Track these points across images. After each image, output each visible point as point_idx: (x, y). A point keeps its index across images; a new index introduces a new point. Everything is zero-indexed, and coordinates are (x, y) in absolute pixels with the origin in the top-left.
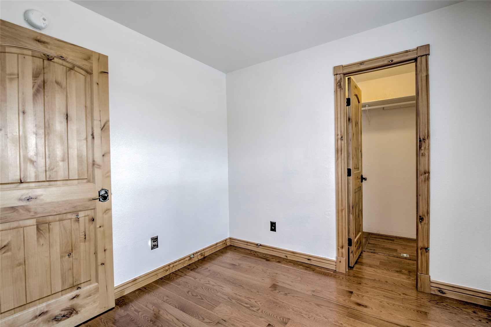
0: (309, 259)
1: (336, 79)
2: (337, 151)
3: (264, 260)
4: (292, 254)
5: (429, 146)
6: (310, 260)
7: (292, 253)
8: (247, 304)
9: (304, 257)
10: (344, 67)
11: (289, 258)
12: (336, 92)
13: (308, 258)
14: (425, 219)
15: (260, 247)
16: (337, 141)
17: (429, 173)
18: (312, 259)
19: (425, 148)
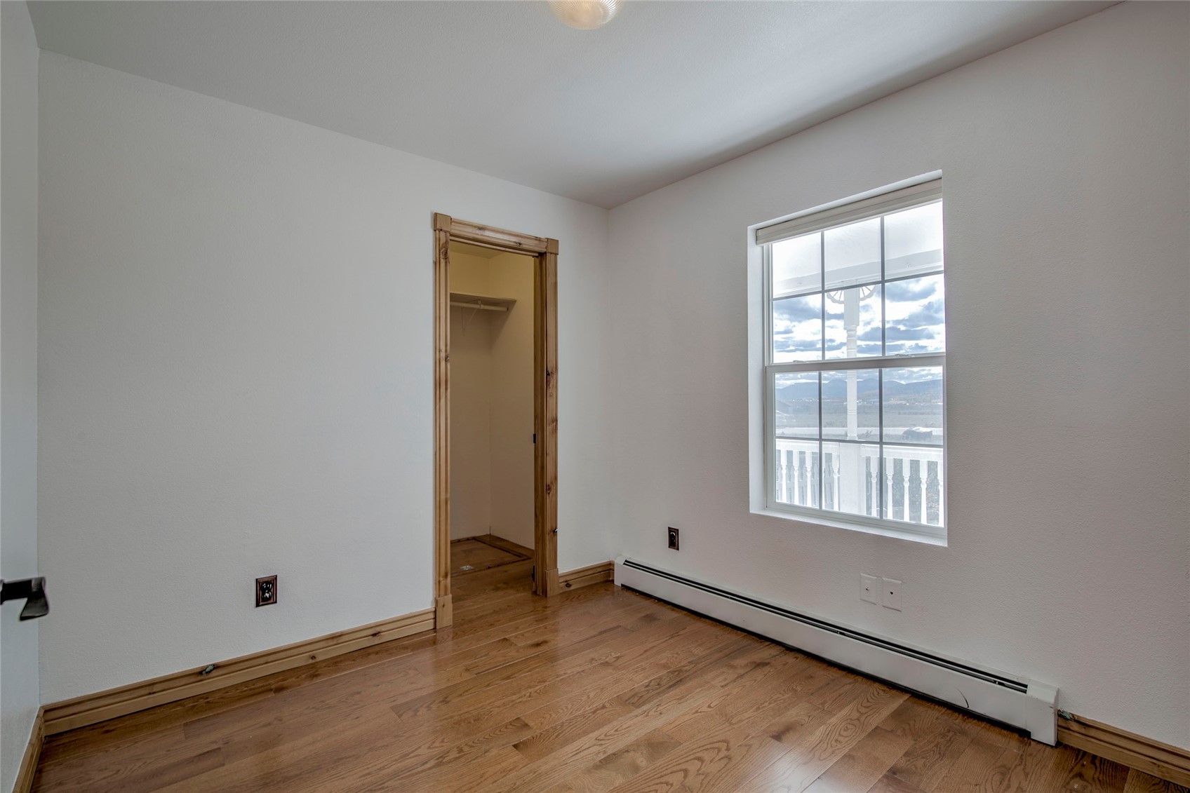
0: (374, 635)
1: (437, 240)
2: (437, 385)
3: (272, 695)
4: (331, 643)
5: (557, 383)
6: (379, 633)
7: (330, 640)
8: (426, 763)
9: (365, 635)
10: (454, 222)
11: (319, 658)
12: (436, 264)
13: (372, 633)
14: (553, 488)
15: (215, 673)
16: (437, 363)
17: (556, 420)
18: (383, 630)
19: (553, 385)
